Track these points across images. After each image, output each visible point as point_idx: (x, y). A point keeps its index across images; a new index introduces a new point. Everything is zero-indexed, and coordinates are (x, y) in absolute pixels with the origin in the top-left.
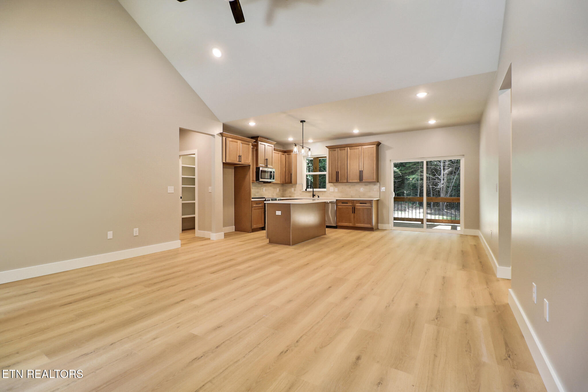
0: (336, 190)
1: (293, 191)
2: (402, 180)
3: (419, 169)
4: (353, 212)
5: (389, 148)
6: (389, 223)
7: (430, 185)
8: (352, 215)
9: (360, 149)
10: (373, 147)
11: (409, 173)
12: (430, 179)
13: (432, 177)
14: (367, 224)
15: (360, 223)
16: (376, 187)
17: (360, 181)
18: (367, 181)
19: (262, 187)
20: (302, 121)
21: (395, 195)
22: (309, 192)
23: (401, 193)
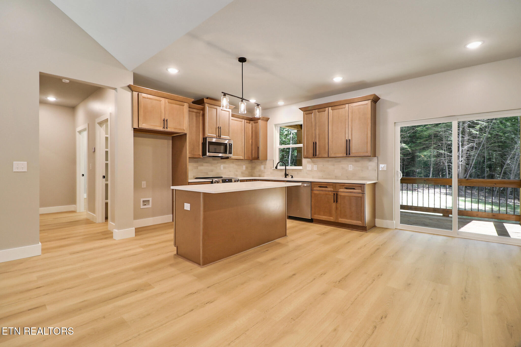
0: (315, 167)
1: (263, 169)
2: (412, 158)
3: (432, 145)
4: (334, 201)
5: (393, 104)
6: (392, 219)
7: (445, 163)
8: (334, 205)
9: (347, 108)
10: (367, 104)
11: (420, 149)
12: (446, 156)
13: (447, 154)
14: (357, 219)
15: (345, 217)
16: (372, 164)
17: (347, 154)
18: (357, 155)
19: (219, 164)
20: (242, 60)
21: (403, 175)
22: (281, 170)
23: (410, 171)
